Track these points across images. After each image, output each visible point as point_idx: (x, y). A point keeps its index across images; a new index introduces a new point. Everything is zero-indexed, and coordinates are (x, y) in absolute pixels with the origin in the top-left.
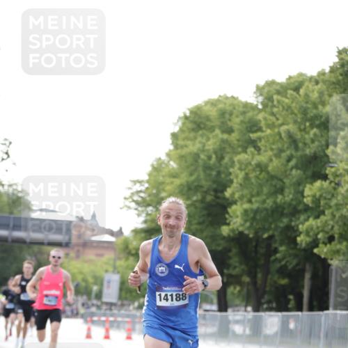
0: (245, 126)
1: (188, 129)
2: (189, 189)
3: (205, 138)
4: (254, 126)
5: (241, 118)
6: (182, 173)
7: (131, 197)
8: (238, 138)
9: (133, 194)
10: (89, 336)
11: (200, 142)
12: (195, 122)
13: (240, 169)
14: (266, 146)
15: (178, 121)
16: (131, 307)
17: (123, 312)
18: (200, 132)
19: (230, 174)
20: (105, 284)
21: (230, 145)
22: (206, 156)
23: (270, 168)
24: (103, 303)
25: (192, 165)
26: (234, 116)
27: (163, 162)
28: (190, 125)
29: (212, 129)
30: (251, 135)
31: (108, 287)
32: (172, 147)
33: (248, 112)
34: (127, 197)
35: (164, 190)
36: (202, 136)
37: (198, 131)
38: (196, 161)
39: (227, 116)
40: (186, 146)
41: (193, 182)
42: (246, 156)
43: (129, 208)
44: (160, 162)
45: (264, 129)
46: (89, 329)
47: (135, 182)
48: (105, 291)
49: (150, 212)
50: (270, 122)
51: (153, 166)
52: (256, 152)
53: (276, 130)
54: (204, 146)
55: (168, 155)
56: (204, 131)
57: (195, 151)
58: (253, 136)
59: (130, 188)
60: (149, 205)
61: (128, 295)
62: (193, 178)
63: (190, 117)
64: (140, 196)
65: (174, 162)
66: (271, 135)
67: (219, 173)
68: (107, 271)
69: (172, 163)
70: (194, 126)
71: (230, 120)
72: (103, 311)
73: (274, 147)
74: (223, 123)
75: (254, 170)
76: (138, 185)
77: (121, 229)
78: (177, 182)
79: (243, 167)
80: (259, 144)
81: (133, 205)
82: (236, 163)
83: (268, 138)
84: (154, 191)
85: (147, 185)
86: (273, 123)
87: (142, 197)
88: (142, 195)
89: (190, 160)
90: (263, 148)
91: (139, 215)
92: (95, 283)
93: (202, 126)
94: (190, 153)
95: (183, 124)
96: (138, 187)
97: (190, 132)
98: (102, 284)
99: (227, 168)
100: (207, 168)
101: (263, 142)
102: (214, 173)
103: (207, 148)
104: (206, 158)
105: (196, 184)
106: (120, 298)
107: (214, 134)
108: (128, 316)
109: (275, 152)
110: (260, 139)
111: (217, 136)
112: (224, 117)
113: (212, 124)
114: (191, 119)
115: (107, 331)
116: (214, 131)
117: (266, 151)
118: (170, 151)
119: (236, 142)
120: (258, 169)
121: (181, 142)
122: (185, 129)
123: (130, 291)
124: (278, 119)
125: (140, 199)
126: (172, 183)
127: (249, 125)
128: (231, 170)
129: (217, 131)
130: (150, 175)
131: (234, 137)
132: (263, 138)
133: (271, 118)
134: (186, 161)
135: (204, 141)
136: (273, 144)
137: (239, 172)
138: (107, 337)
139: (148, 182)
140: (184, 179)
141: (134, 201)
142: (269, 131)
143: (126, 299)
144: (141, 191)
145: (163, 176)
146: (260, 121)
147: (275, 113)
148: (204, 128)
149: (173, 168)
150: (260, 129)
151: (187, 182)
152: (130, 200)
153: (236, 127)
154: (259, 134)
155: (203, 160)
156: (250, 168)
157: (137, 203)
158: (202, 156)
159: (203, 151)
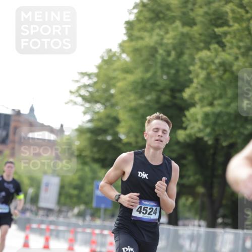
0: (208, 18)
1: (145, 18)
2: (144, 87)
3: (163, 30)
4: (219, 18)
5: (205, 9)
6: (136, 68)
7: (77, 91)
8: (200, 32)
9: (80, 88)
10: (26, 245)
11: (158, 35)
12: (153, 11)
13: (202, 68)
14: (232, 43)
15: (134, 8)
16: (70, 214)
17: (61, 219)
18: (159, 23)
19: (190, 72)
20: (43, 187)
21: (191, 39)
22: (165, 51)
23: (235, 68)
24: (39, 209)
25: (148, 60)
26: (196, 6)
27: (114, 55)
28: (147, 14)
29: (172, 20)
30: (216, 30)
31: (46, 190)
32: (125, 38)
33: (214, 2)
34: (73, 91)
35: (114, 86)
36: (160, 27)
37: (156, 22)
38: (153, 56)
39: (190, 6)
40: (142, 38)
41: (149, 79)
42: (208, 53)
43: (75, 103)
44: (111, 54)
45: (231, 23)
46: (27, 238)
47: (84, 74)
48: (43, 195)
49: (97, 110)
50: (238, 16)
51: (102, 57)
52: (220, 49)
53: (244, 25)
54: (162, 39)
55: (121, 46)
56: (163, 22)
57: (152, 44)
58: (218, 31)
59: (77, 81)
60: (97, 102)
61: (68, 201)
62: (149, 75)
63: (148, 4)
64: (88, 91)
65: (128, 55)
66: (238, 30)
67: (178, 71)
68: (45, 173)
69: (124, 56)
70: (152, 15)
71: (192, 10)
72: (39, 218)
73: (241, 44)
74: (184, 13)
75: (217, 70)
76: (86, 78)
77: (62, 126)
78: (131, 78)
79: (205, 65)
80: (224, 40)
81: (79, 100)
82: (197, 61)
83: (235, 33)
84: (104, 86)
85: (95, 80)
86: (242, 16)
87: (89, 92)
88: (90, 89)
89: (145, 54)
90: (228, 45)
91: (85, 113)
92: (31, 186)
93: (161, 15)
94: (146, 47)
95: (140, 12)
96: (86, 81)
97: (146, 22)
98: (38, 188)
99: (186, 66)
100: (165, 65)
101: (229, 37)
102: (173, 71)
103: (165, 41)
104: (164, 54)
105: (151, 82)
106: (59, 202)
107: (174, 25)
108: (68, 225)
109: (243, 50)
110: (225, 34)
111: (177, 27)
112: (186, 7)
113: (173, 14)
114: (149, 6)
115: (47, 240)
116: (174, 22)
117: (231, 48)
118: (124, 42)
119: (197, 36)
120: (221, 68)
121: (136, 33)
122: (141, 18)
123: (70, 196)
124: (247, 12)
125: (87, 94)
126: (124, 79)
127: (213, 17)
128: (191, 68)
129: (178, 23)
130: (99, 67)
131: (196, 30)
132: (229, 33)
133: (240, 10)
134: (141, 56)
135: (162, 33)
136: (241, 41)
137: (200, 71)
138: (46, 247)
139: (97, 75)
140: (138, 75)
141: (80, 96)
142: (236, 26)
143: (65, 204)
144: (89, 86)
145: (115, 70)
146: (227, 13)
147: (245, 5)
148: (164, 19)
149: (126, 62)
150: (225, 23)
151: (142, 79)
152: (77, 94)
153: (199, 19)
154: (225, 29)
155: (161, 55)
156: (213, 67)
157: (84, 98)
158: (161, 51)
159: (161, 44)
